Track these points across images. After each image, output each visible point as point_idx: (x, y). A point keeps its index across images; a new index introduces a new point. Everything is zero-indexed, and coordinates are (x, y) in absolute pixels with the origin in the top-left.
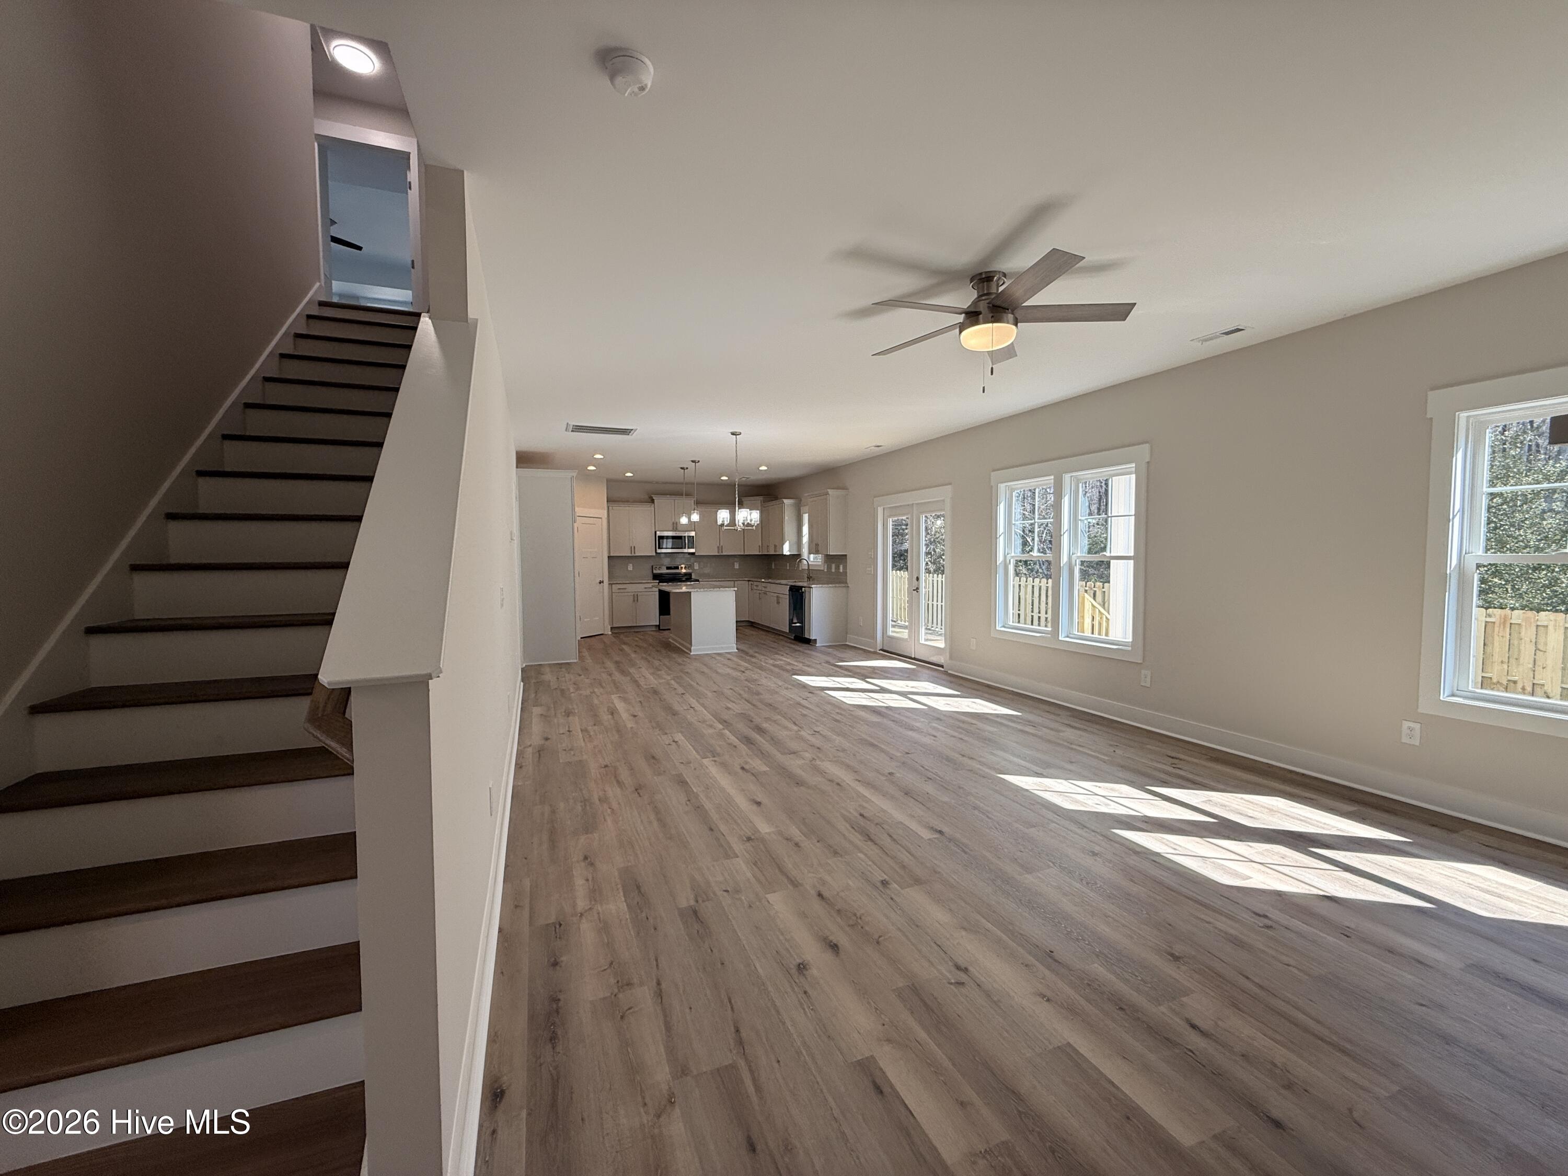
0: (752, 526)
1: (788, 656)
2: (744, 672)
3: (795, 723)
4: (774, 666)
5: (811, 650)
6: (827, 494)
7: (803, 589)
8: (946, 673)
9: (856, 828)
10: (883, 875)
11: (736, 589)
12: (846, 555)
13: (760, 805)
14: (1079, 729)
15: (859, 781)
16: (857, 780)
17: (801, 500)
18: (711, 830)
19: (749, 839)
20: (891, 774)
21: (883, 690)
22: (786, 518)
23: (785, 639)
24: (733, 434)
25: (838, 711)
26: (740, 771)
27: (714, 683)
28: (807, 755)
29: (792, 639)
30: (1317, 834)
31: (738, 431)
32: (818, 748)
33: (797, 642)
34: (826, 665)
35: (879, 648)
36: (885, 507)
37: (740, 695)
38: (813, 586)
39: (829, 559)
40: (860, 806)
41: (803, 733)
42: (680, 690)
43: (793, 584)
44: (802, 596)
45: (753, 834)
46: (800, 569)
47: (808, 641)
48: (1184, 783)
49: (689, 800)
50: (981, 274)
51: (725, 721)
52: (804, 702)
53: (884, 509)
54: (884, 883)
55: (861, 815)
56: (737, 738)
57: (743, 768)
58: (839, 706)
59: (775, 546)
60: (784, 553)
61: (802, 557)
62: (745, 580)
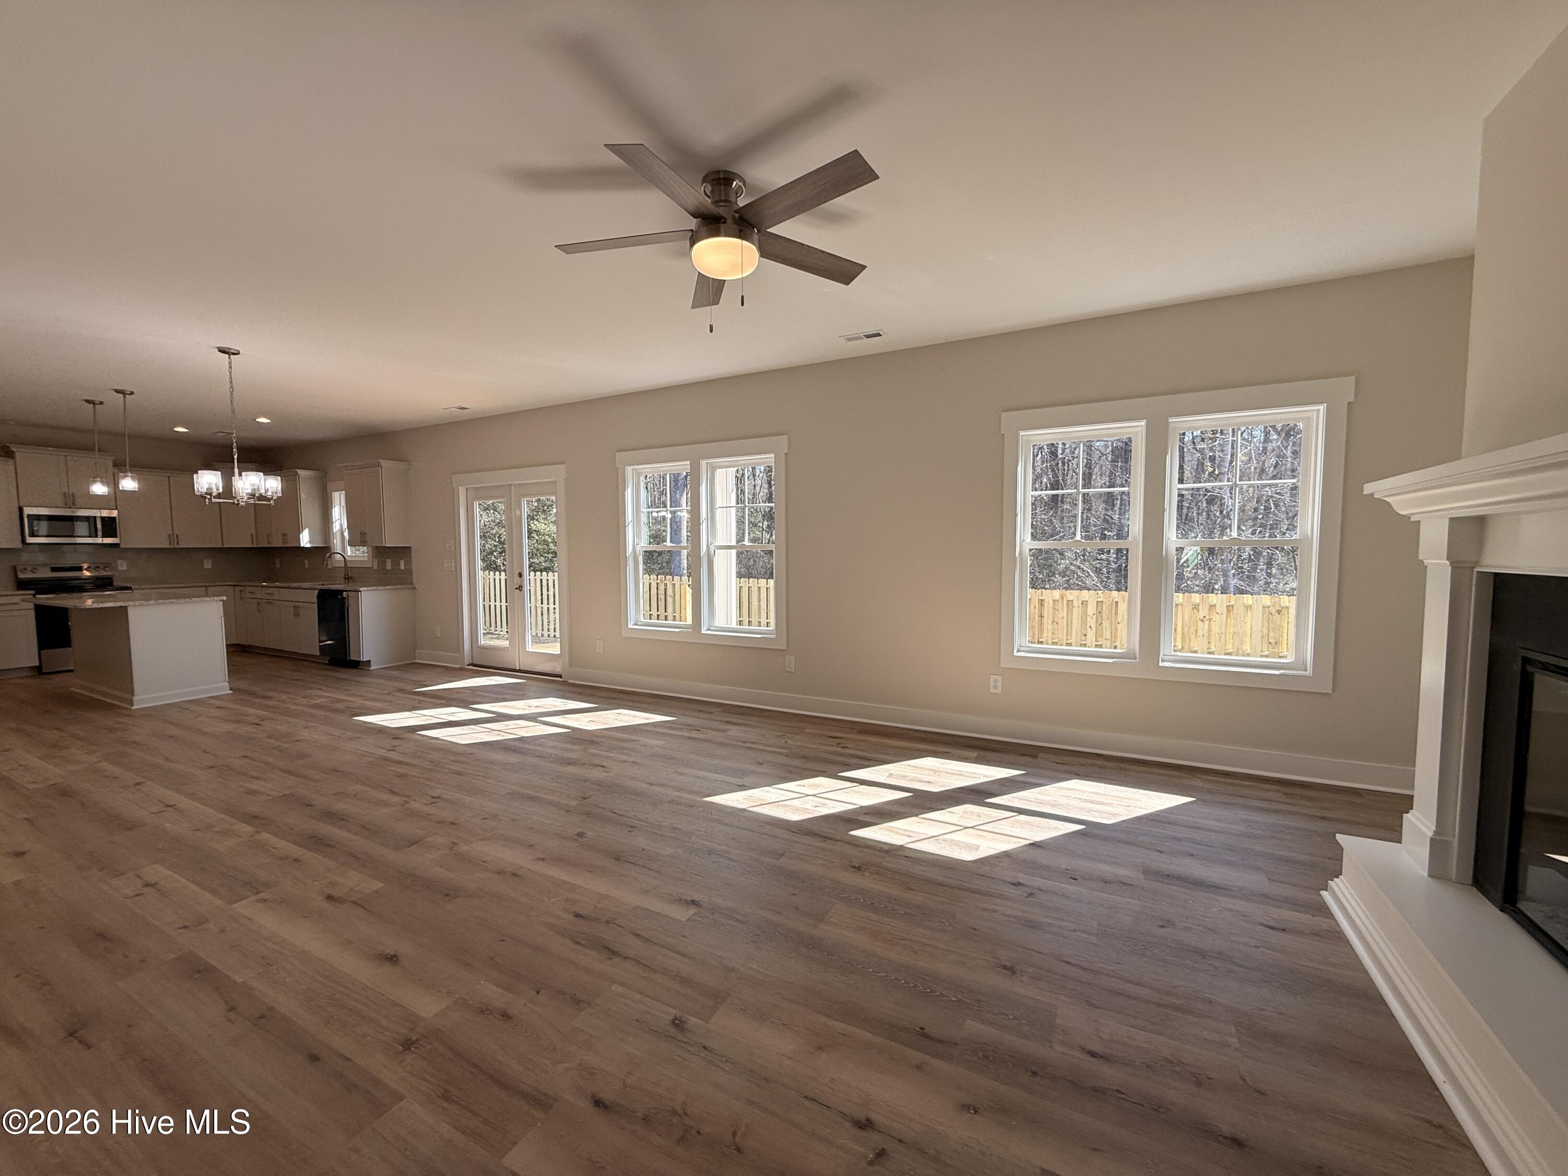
0: (269, 500)
1: (330, 689)
2: (258, 725)
3: (394, 793)
4: (314, 707)
5: (362, 676)
6: (379, 465)
7: (345, 594)
8: (565, 683)
9: (583, 942)
10: (671, 1010)
11: (225, 598)
12: (410, 547)
13: (397, 962)
14: (740, 725)
15: (543, 860)
16: (539, 859)
17: (326, 473)
18: (314, 1058)
19: (408, 1045)
20: (580, 835)
21: (501, 717)
22: (303, 496)
23: (314, 665)
24: (222, 351)
25: (453, 758)
26: (328, 906)
27: (205, 751)
28: (439, 840)
29: (325, 664)
30: (977, 784)
31: (233, 346)
32: (453, 823)
33: (333, 667)
34: (400, 694)
35: (467, 663)
36: (468, 486)
37: (267, 763)
38: (361, 589)
39: (381, 552)
40: (567, 900)
41: (414, 805)
42: (130, 777)
43: (322, 587)
44: (344, 604)
45: (412, 1030)
46: (330, 567)
47: (356, 665)
48: (862, 762)
49: (233, 1009)
50: (718, 172)
51: (256, 817)
52: (391, 755)
53: (467, 489)
54: (678, 1023)
55: (577, 915)
56: (296, 843)
57: (330, 898)
58: (450, 749)
59: (284, 535)
60: (302, 546)
61: (333, 551)
62: (227, 585)
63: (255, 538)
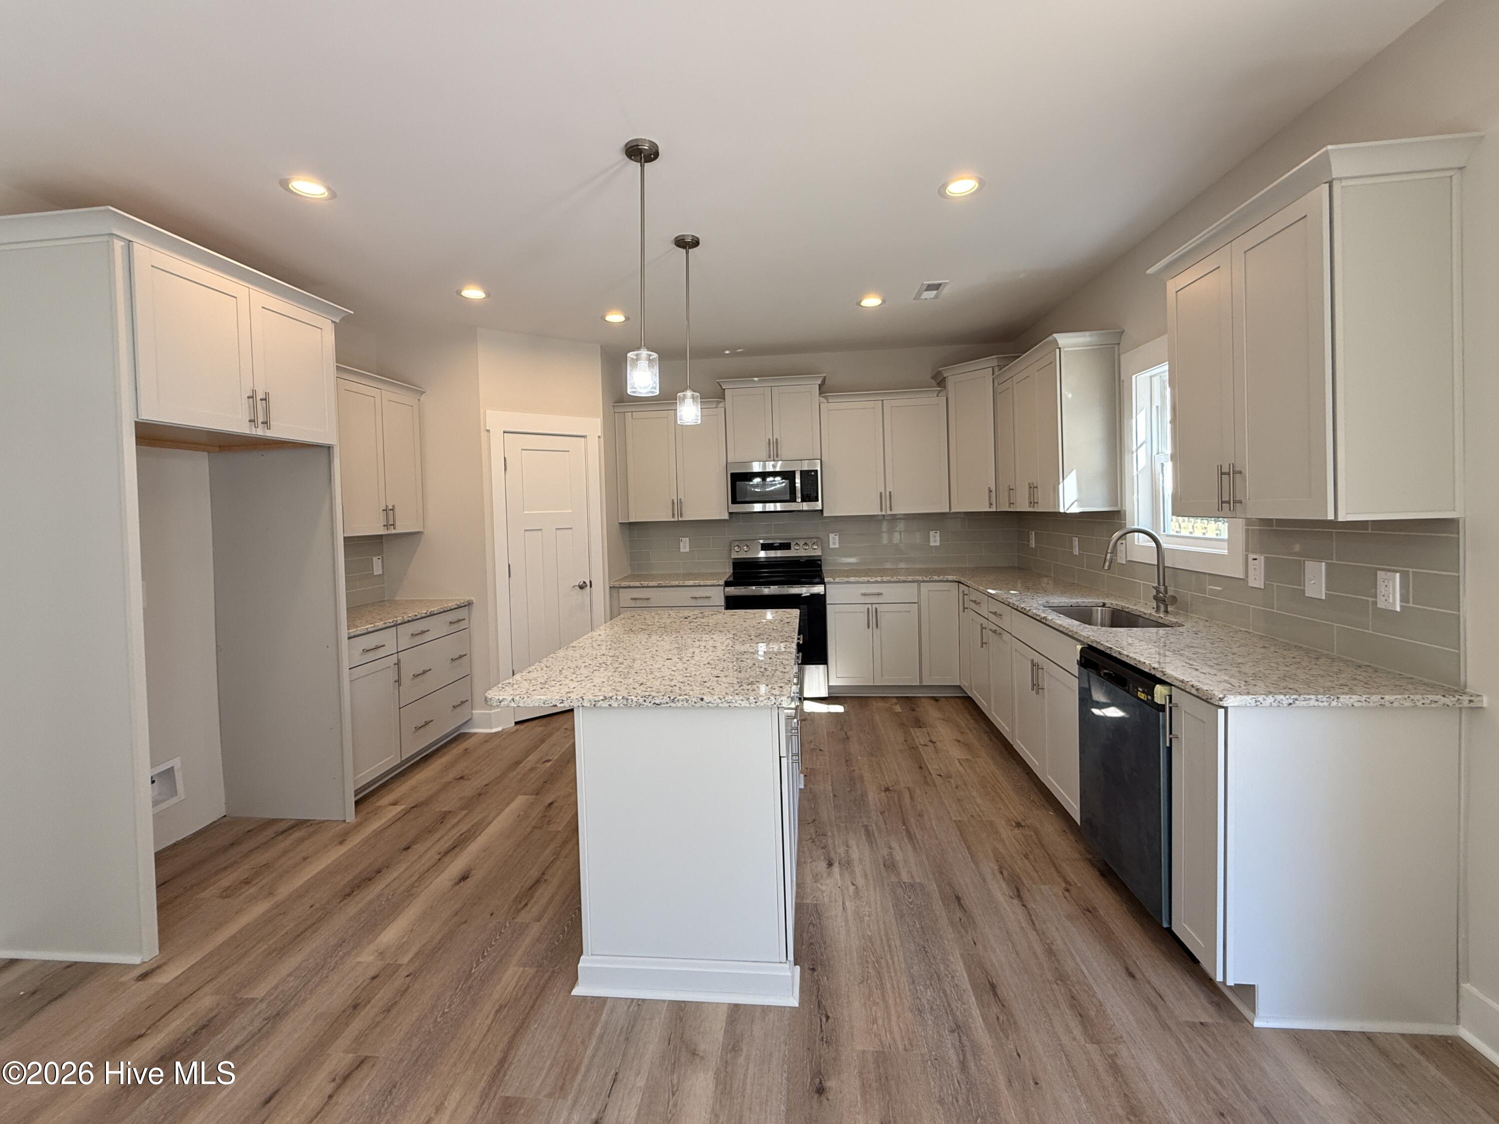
7: (1160, 692)
22: (1068, 395)
43: (1095, 636)
59: (1032, 487)
60: (1062, 510)
61: (1130, 526)
62: (948, 581)
63: (994, 494)
